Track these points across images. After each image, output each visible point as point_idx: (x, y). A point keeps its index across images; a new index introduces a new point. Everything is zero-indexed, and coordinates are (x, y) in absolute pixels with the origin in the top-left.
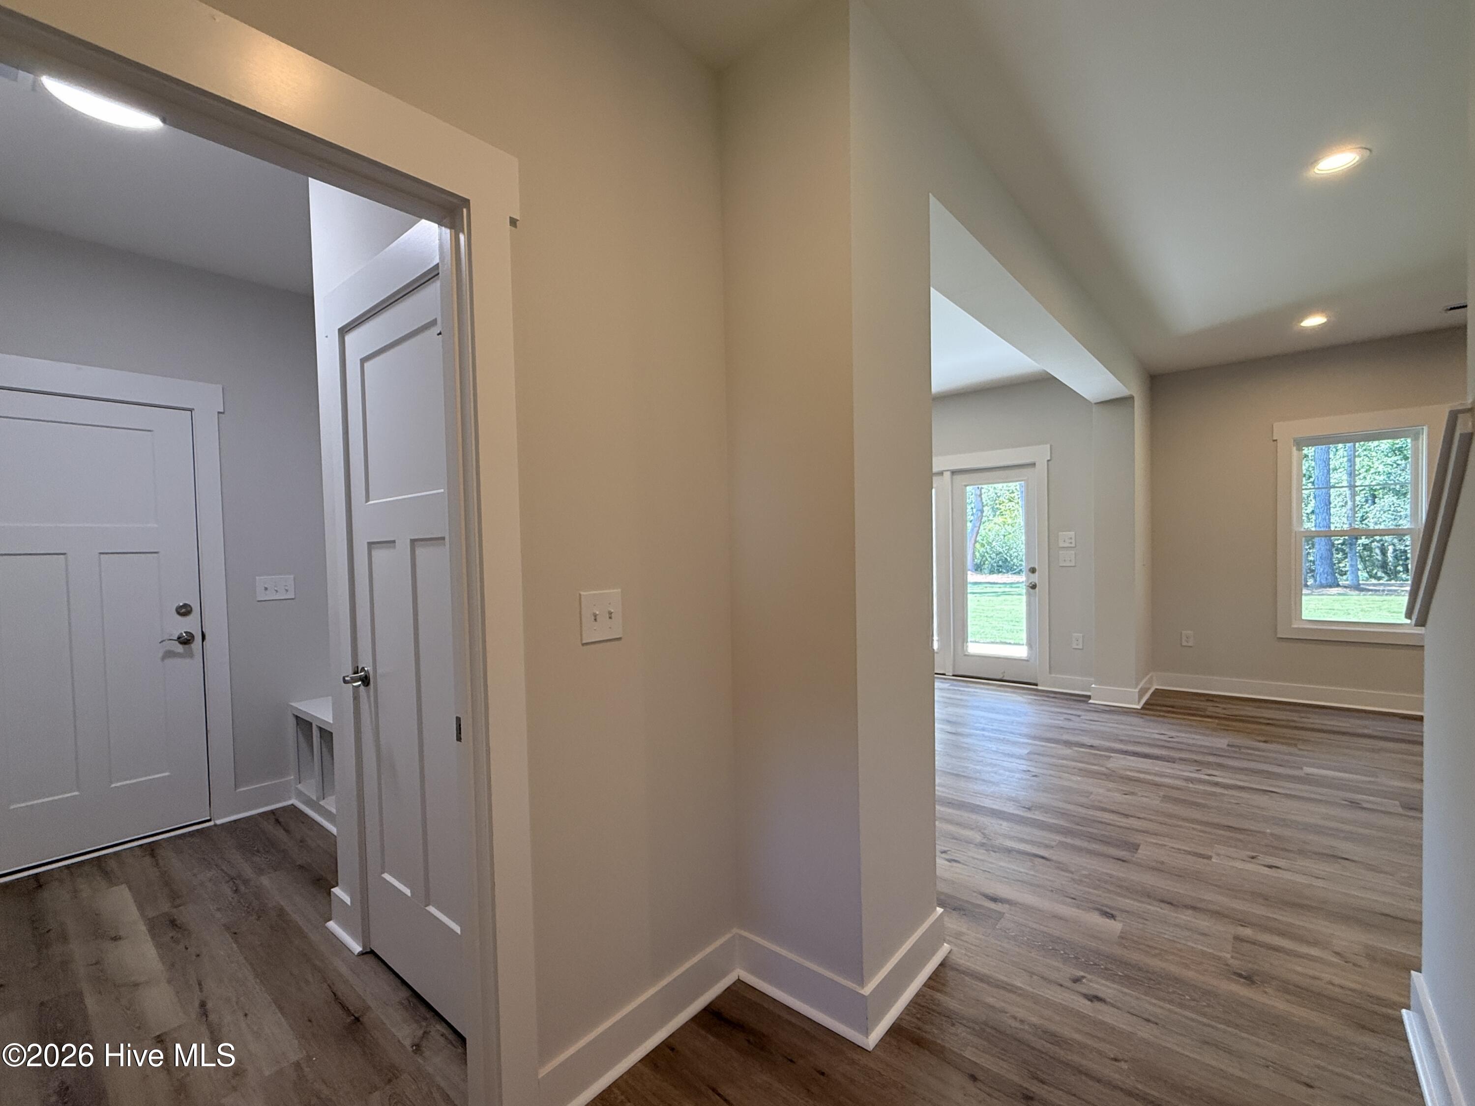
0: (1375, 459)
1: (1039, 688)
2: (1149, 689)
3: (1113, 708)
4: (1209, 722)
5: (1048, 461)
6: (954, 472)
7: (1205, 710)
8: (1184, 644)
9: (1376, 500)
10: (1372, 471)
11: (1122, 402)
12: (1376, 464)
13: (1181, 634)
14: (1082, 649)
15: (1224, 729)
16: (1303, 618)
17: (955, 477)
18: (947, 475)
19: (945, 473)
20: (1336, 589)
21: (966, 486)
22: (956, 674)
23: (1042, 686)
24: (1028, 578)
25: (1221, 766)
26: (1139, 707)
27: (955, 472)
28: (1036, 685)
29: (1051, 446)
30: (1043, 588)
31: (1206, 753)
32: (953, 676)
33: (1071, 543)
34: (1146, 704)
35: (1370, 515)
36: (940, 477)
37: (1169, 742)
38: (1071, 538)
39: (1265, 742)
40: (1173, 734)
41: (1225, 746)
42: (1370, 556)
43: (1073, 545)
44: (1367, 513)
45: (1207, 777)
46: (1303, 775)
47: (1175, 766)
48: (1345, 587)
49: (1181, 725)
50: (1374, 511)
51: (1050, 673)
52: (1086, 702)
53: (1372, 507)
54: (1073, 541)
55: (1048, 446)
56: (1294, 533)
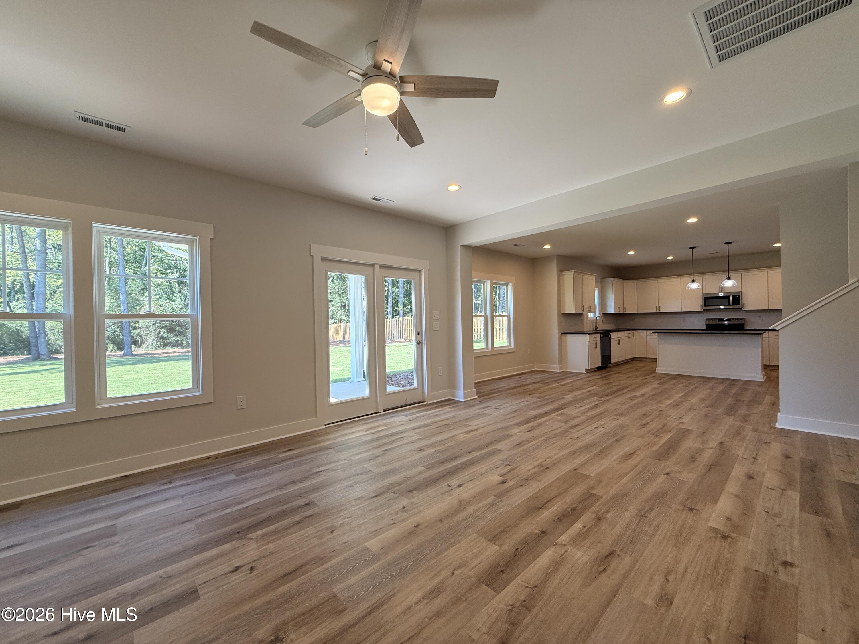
1: (428, 402)
5: (428, 270)
14: (442, 375)
18: (378, 267)
22: (384, 409)
24: (416, 338)
28: (425, 402)
33: (437, 317)
51: (432, 392)
52: (460, 402)
55: (428, 261)
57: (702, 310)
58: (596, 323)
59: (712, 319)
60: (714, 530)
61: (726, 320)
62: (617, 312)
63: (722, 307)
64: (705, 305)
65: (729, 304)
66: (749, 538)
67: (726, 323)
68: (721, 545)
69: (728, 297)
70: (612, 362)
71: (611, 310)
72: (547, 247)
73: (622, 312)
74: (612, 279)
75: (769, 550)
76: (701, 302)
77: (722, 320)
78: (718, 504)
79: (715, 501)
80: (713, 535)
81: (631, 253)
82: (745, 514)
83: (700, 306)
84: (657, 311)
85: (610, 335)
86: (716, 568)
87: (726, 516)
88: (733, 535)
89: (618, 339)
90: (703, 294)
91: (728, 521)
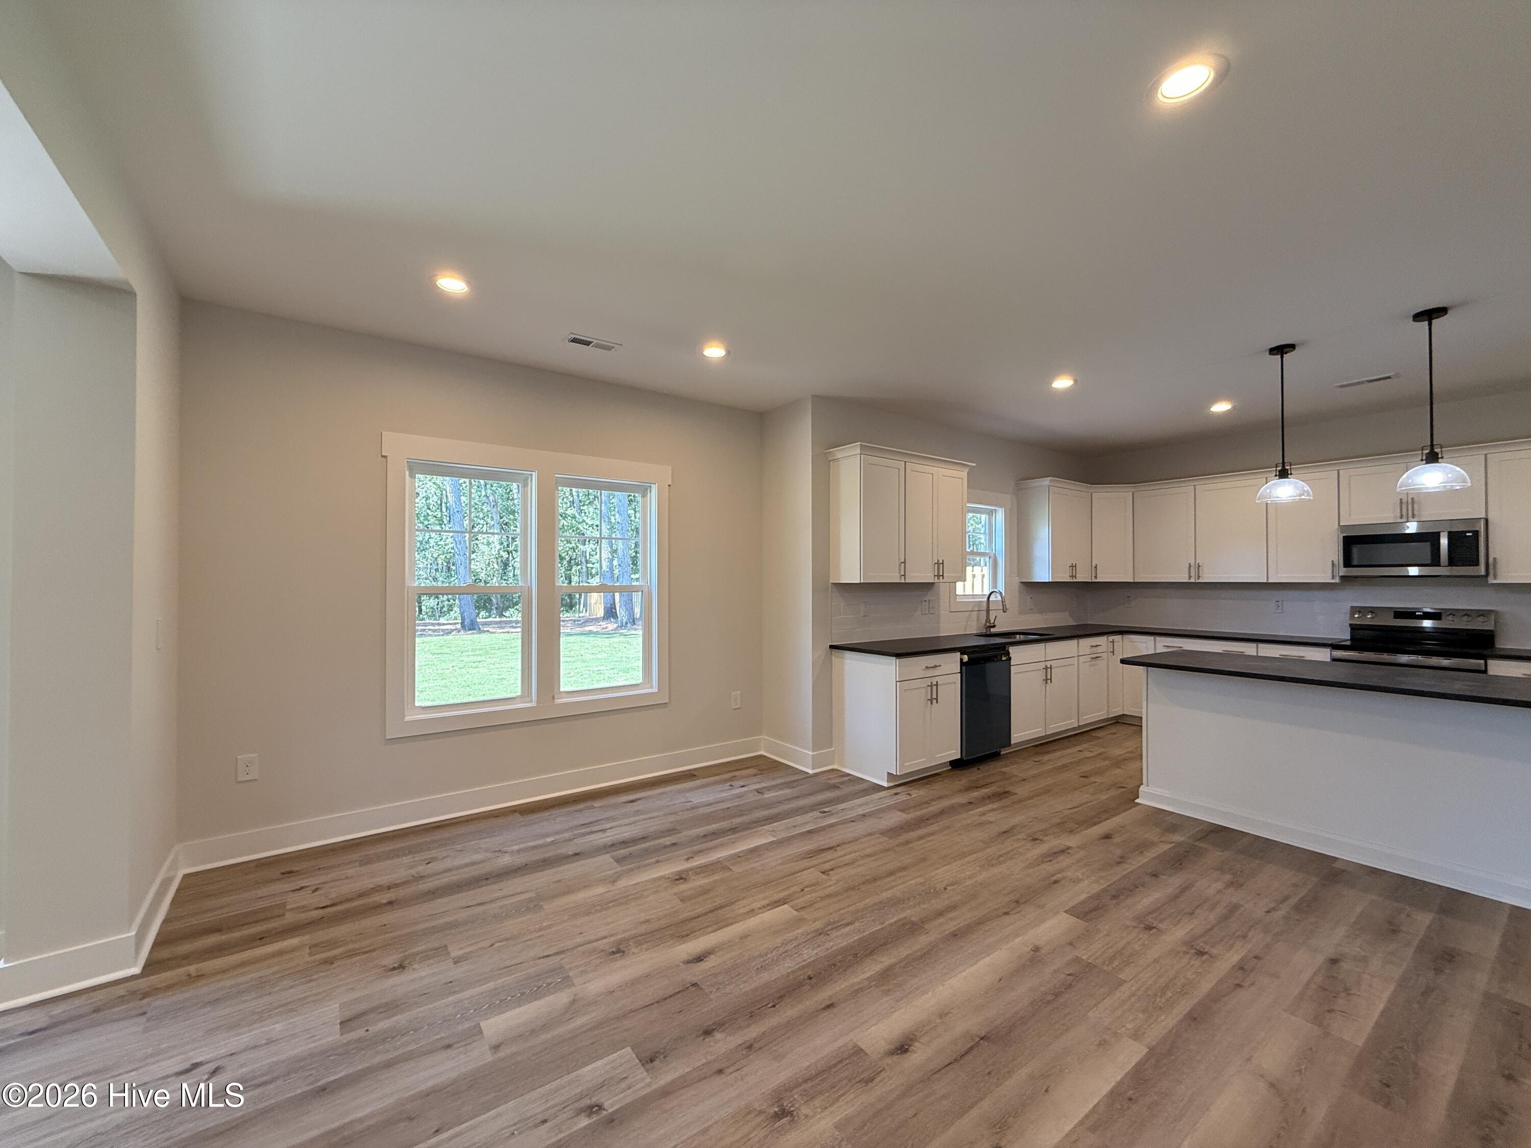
4: (294, 949)
7: (279, 912)
8: (242, 777)
15: (326, 961)
16: (417, 705)
26: (138, 969)
34: (155, 945)
39: (401, 967)
56: (406, 590)
57: (1337, 580)
58: (988, 611)
59: (1372, 610)
61: (1427, 616)
62: (1065, 578)
63: (1413, 571)
64: (1348, 563)
65: (1435, 561)
67: (1427, 624)
69: (1432, 538)
70: (1012, 742)
71: (1043, 573)
72: (714, 351)
73: (1081, 577)
74: (1046, 481)
76: (1335, 553)
77: (1410, 614)
81: (1063, 383)
83: (1330, 564)
84: (1190, 577)
85: (1008, 653)
89: (1043, 665)
90: (1342, 528)
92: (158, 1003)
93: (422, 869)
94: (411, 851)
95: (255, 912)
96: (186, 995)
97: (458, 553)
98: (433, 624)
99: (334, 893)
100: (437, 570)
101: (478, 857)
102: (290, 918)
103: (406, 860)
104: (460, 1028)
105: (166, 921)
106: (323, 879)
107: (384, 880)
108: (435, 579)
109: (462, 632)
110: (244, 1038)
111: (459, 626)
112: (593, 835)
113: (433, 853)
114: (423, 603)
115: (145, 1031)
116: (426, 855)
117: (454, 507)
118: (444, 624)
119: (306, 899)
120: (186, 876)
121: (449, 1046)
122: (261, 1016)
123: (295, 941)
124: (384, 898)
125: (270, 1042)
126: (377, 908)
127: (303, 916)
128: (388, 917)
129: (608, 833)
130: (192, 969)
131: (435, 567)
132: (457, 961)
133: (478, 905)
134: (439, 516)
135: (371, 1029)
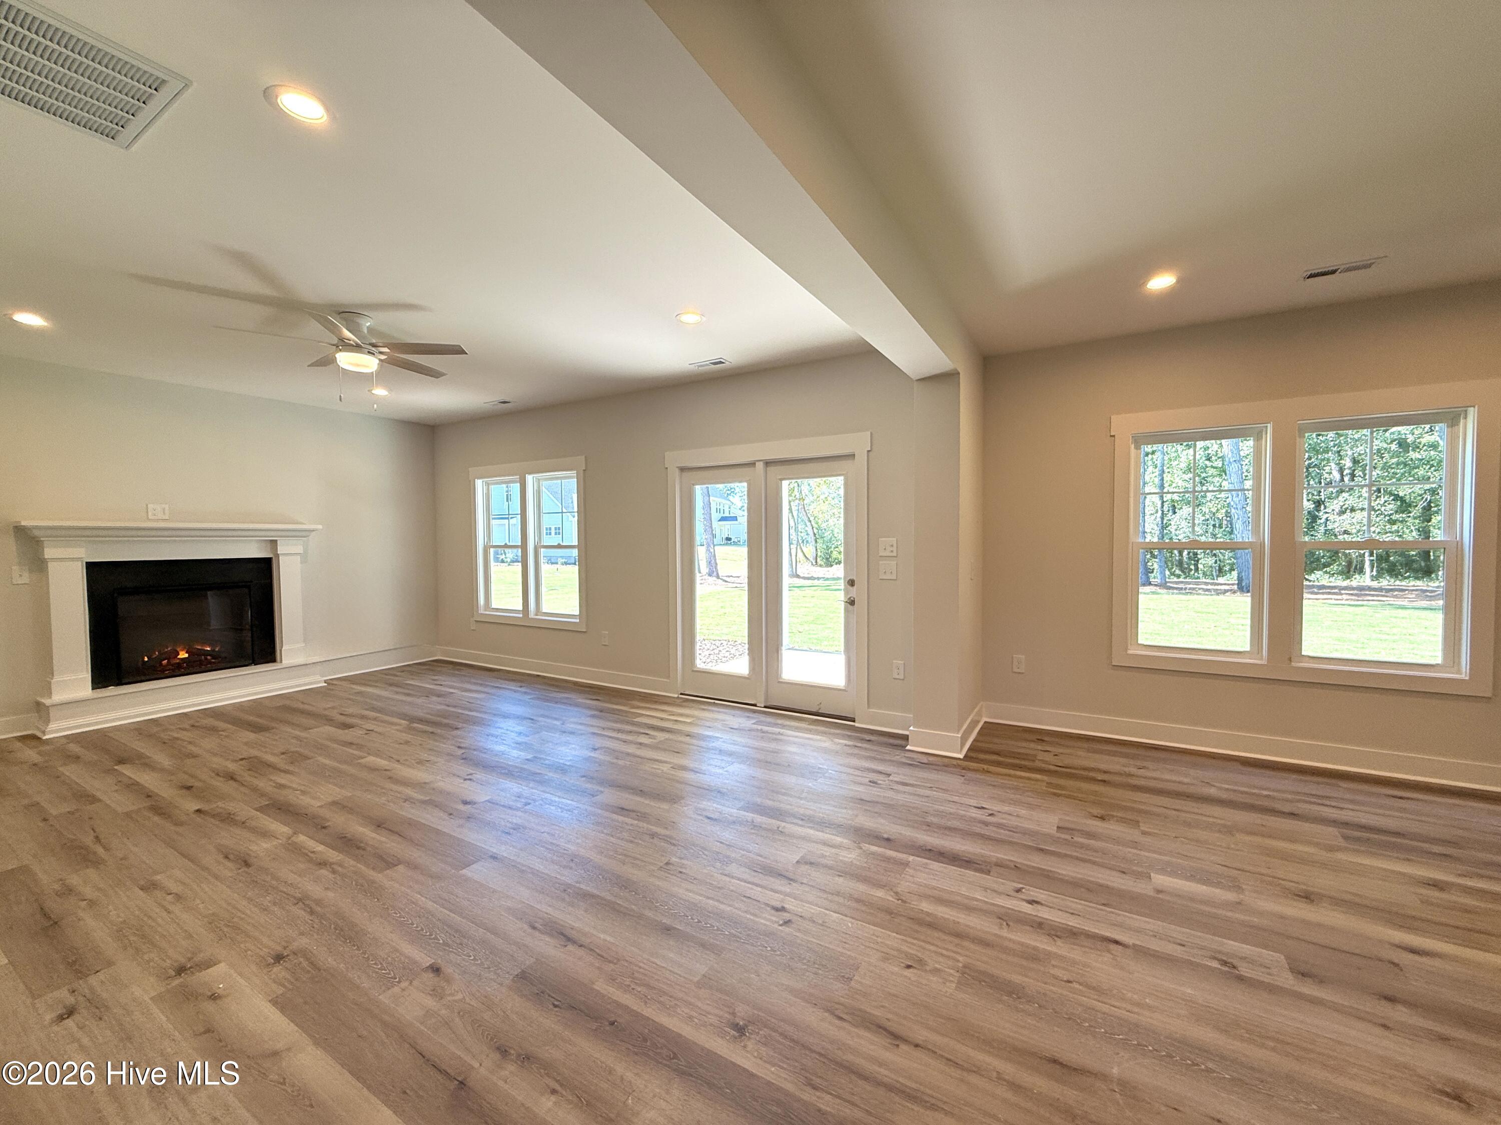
0: (1176, 475)
1: (857, 725)
2: (978, 722)
3: (931, 759)
4: (1037, 780)
5: (868, 451)
6: (768, 463)
7: (1033, 758)
8: (1016, 670)
9: (1176, 510)
10: (1174, 485)
11: (947, 378)
12: (1177, 480)
13: (1012, 658)
14: (903, 680)
15: (1055, 794)
16: (1140, 642)
17: (768, 469)
18: (760, 466)
19: (757, 463)
20: (1148, 587)
21: (781, 480)
22: (768, 704)
23: (859, 723)
24: (846, 592)
25: (1047, 878)
26: (961, 756)
27: (771, 462)
28: (854, 721)
29: (871, 434)
30: (861, 602)
31: (1030, 847)
32: (765, 707)
33: (892, 551)
34: (970, 749)
35: (1172, 523)
36: (752, 469)
37: (986, 824)
38: (892, 546)
39: (1102, 818)
40: (995, 807)
41: (1053, 831)
42: (1171, 557)
43: (895, 554)
44: (1170, 520)
45: (1027, 908)
46: (1152, 893)
47: (988, 880)
48: (1156, 585)
49: (1003, 787)
50: (1175, 520)
51: (869, 707)
52: (903, 747)
53: (1174, 516)
54: (894, 549)
55: (869, 433)
56: (1131, 544)
60: (209, 964)
66: (151, 999)
68: (171, 958)
75: (107, 1008)
78: (269, 1005)
79: (280, 1003)
80: (196, 959)
82: (208, 1031)
86: (143, 936)
87: (226, 996)
88: (176, 982)
91: (210, 994)
92: (970, 775)
93: (1133, 770)
94: (1126, 756)
95: (1019, 753)
96: (982, 777)
97: (1235, 506)
98: (1206, 584)
99: (1067, 761)
100: (1214, 526)
101: (1186, 780)
102: (1038, 764)
103: (1123, 761)
104: (1135, 868)
105: (974, 740)
106: (1061, 751)
107: (1103, 766)
108: (1214, 536)
109: (1238, 593)
110: (1006, 808)
111: (1236, 587)
112: (1322, 807)
113: (1145, 764)
114: (1200, 562)
115: (962, 783)
116: (1139, 763)
117: (1229, 456)
118: (1221, 584)
119: (1049, 757)
120: (985, 722)
121: (1124, 873)
122: (1015, 803)
123: (1038, 776)
124: (1100, 777)
125: (1018, 816)
126: (1094, 780)
127: (1043, 765)
128: (1101, 788)
129: (1343, 812)
130: (985, 767)
131: (1213, 523)
132: (1144, 833)
133: (1175, 810)
134: (1220, 465)
135: (1075, 839)
